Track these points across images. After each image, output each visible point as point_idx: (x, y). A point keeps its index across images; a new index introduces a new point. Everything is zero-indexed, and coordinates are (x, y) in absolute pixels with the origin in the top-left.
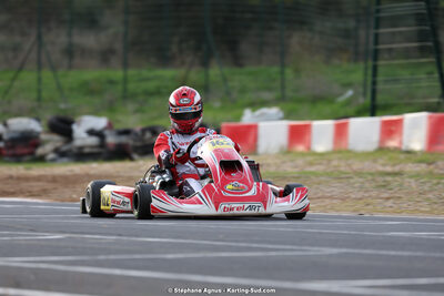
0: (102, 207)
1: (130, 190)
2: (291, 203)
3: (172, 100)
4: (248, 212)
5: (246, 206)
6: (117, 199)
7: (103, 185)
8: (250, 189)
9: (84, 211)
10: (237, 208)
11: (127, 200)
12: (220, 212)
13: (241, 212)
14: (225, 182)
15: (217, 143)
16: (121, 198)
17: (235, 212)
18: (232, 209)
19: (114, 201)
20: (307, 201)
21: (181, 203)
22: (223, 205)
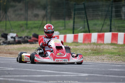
0: (22, 60)
3: (45, 28)
4: (63, 62)
5: (63, 60)
6: (26, 58)
8: (64, 55)
9: (17, 61)
10: (60, 60)
11: (29, 58)
12: (55, 61)
13: (62, 62)
15: (56, 41)
16: (27, 58)
17: (60, 62)
18: (59, 61)
19: (25, 58)
21: (43, 59)
22: (56, 60)
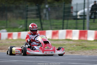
0: (13, 53)
1: (20, 48)
2: (61, 52)
3: (30, 26)
4: (51, 54)
5: (50, 52)
7: (13, 47)
8: (51, 48)
9: (8, 54)
10: (48, 53)
11: (20, 51)
12: (44, 54)
13: (49, 54)
14: (45, 46)
15: (42, 37)
16: (18, 51)
17: (48, 54)
19: (16, 51)
20: (64, 51)
21: (34, 51)
22: (44, 52)
